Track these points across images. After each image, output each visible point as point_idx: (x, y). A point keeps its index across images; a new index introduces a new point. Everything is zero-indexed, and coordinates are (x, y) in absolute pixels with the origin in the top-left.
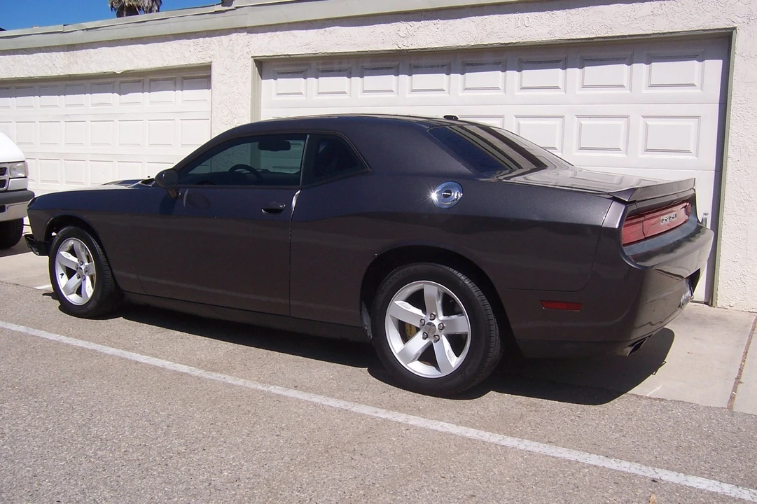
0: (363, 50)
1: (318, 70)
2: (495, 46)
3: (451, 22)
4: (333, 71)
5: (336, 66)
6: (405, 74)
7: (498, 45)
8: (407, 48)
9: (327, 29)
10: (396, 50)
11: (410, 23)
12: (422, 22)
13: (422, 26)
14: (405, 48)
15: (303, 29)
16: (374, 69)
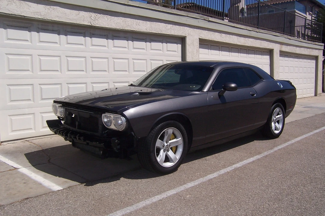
0: (73, 22)
1: (38, 28)
2: (129, 31)
3: (113, 17)
4: (48, 30)
5: (50, 28)
6: (89, 37)
7: (130, 31)
8: (95, 26)
9: (52, 7)
10: (90, 25)
11: (96, 14)
12: (101, 15)
13: (101, 16)
14: (94, 25)
15: (34, 3)
16: (72, 32)
